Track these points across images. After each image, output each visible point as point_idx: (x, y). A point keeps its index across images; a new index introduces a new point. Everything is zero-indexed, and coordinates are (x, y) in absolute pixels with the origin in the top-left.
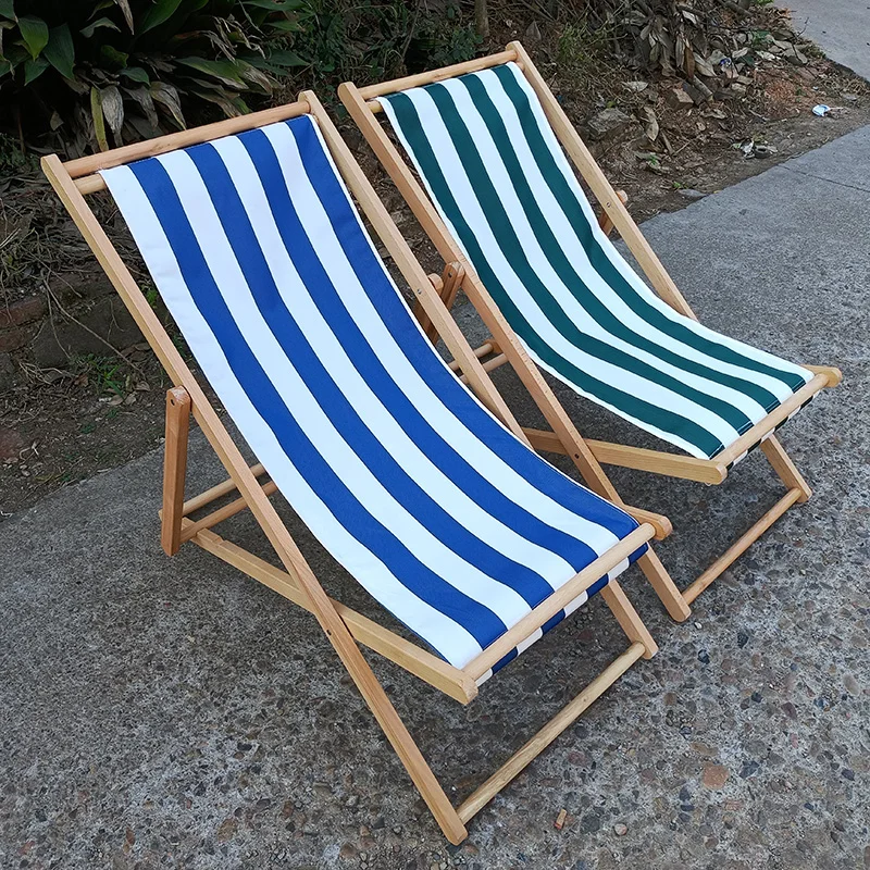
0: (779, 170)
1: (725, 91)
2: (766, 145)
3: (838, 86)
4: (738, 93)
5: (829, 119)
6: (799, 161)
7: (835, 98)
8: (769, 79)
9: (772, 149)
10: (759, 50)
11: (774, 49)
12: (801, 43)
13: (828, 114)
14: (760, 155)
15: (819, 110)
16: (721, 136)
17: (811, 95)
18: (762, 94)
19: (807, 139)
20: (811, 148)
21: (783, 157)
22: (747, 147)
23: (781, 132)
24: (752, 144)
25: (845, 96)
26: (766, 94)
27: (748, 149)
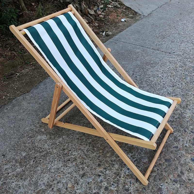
0: (111, 40)
1: (98, 17)
2: (109, 32)
3: (128, 13)
4: (101, 18)
5: (125, 23)
6: (117, 37)
7: (127, 16)
8: (110, 13)
9: (110, 33)
10: (108, 5)
11: (112, 4)
12: (119, 2)
13: (125, 21)
14: (107, 35)
15: (123, 20)
16: (97, 31)
17: (121, 16)
18: (108, 17)
19: (119, 29)
20: (120, 32)
21: (113, 35)
22: (104, 33)
23: (113, 28)
24: (105, 32)
25: (129, 15)
26: (109, 17)
27: (104, 34)
